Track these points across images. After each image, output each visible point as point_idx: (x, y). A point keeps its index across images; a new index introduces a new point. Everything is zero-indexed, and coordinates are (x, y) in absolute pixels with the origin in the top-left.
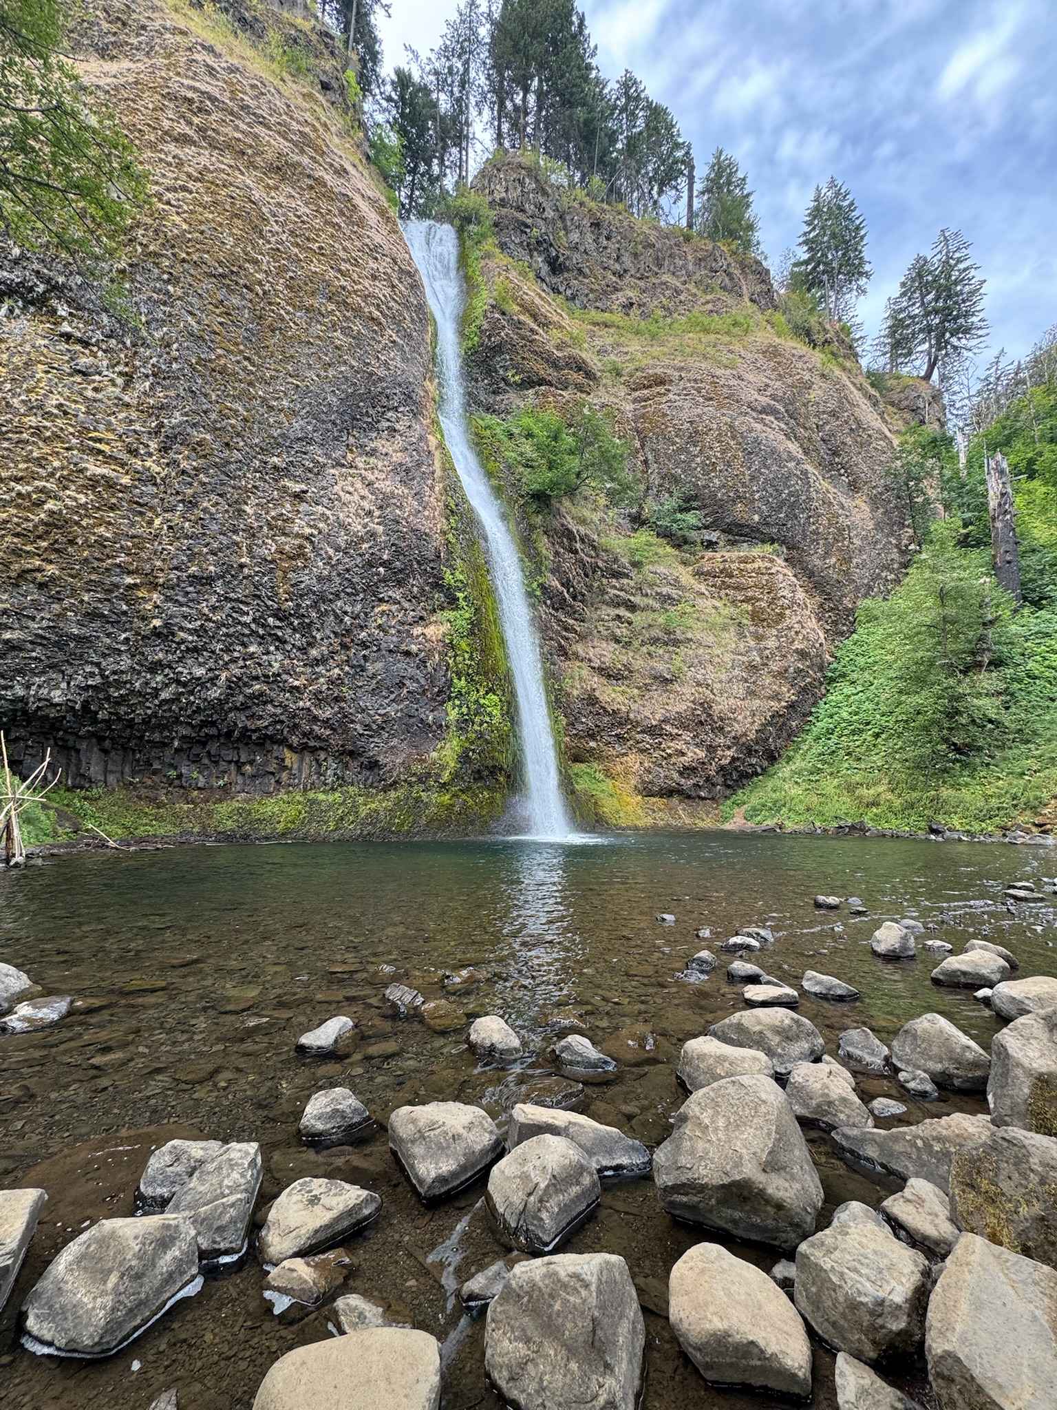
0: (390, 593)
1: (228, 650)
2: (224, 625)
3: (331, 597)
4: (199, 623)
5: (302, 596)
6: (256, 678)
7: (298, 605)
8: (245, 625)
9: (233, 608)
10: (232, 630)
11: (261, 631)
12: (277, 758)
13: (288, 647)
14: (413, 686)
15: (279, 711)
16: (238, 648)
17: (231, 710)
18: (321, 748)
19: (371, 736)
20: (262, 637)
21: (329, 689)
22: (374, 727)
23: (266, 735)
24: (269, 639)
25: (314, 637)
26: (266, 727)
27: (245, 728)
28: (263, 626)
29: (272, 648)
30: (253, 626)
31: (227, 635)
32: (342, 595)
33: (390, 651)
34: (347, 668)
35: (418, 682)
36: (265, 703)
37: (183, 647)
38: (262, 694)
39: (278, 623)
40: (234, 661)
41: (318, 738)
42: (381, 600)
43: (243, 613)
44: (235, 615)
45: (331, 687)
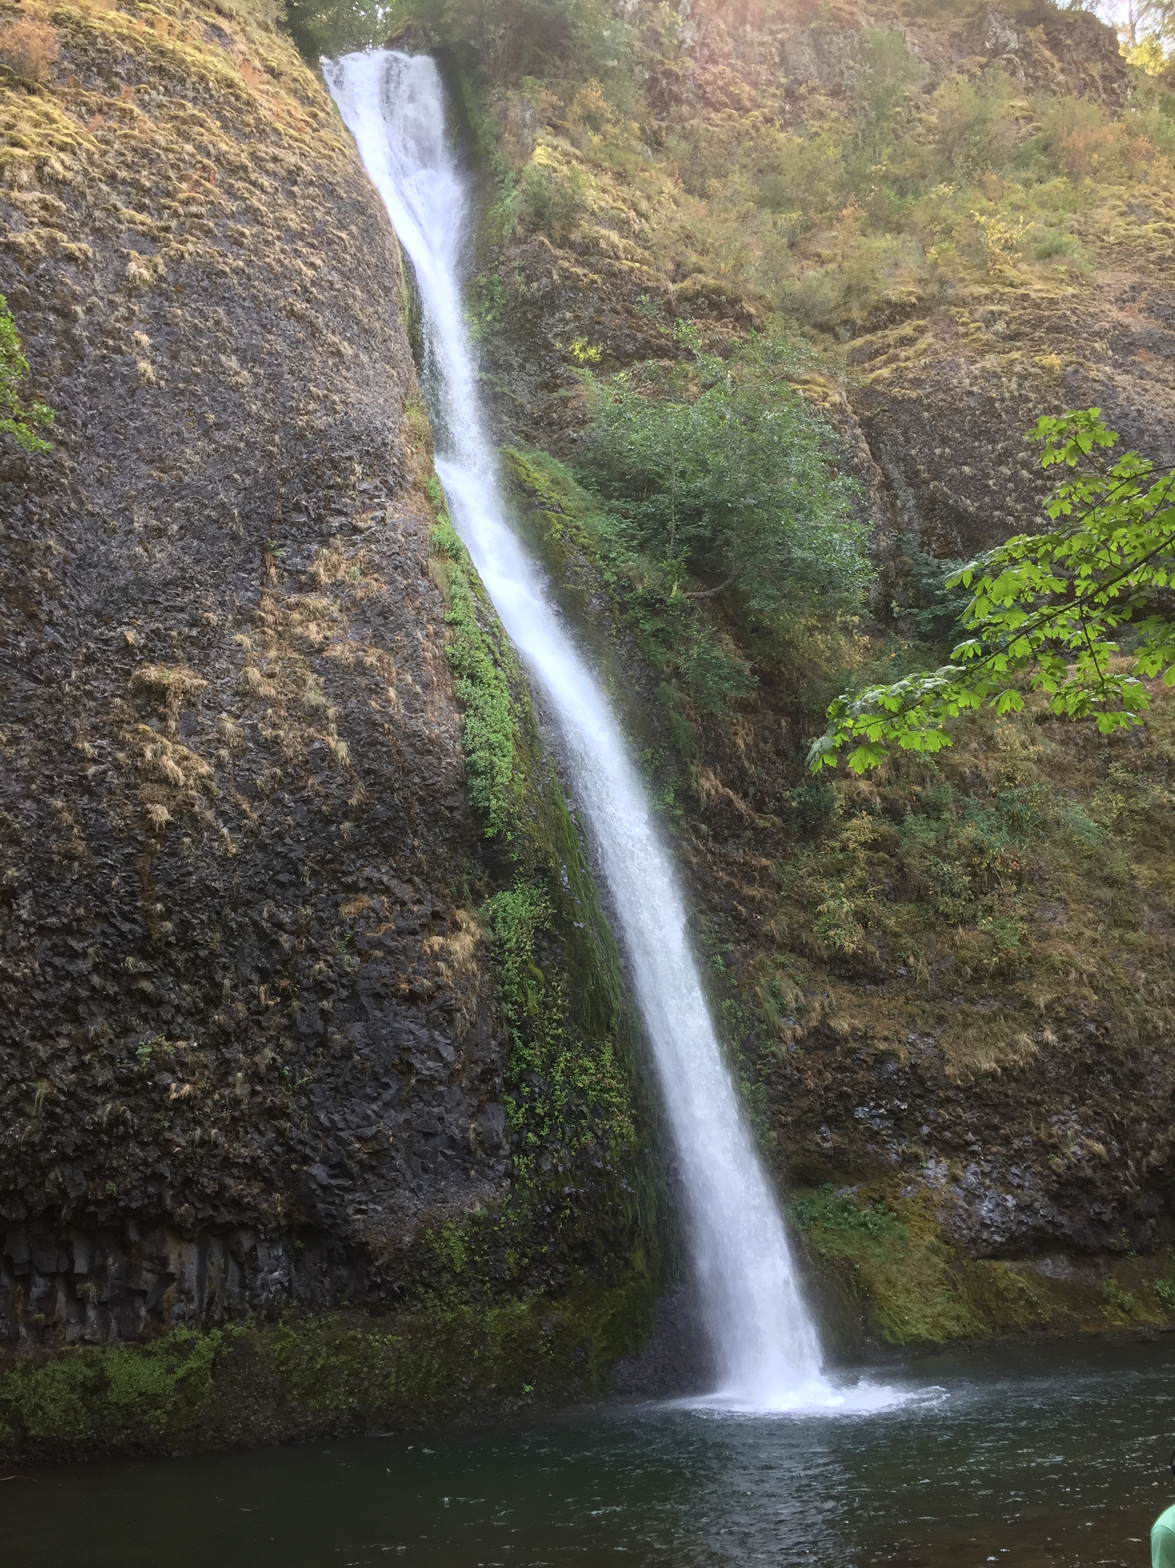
0: (368, 871)
1: (46, 1037)
2: (38, 985)
3: (249, 896)
6: (105, 1088)
8: (82, 979)
9: (54, 948)
10: (54, 992)
11: (111, 988)
12: (151, 1258)
13: (166, 1014)
14: (426, 1066)
15: (153, 1154)
16: (66, 1028)
17: (53, 1162)
18: (244, 1226)
19: (347, 1190)
20: (114, 1000)
21: (254, 1093)
22: (355, 1169)
23: (127, 1210)
24: (128, 1001)
25: (220, 986)
26: (127, 1193)
27: (84, 1200)
28: (116, 976)
30: (96, 980)
31: (46, 1005)
32: (271, 888)
33: (377, 996)
34: (289, 1044)
35: (439, 1057)
36: (124, 1139)
38: (116, 1120)
39: (143, 965)
40: (59, 1056)
41: (237, 1204)
42: (352, 889)
43: (74, 955)
44: (58, 961)
45: (259, 1088)
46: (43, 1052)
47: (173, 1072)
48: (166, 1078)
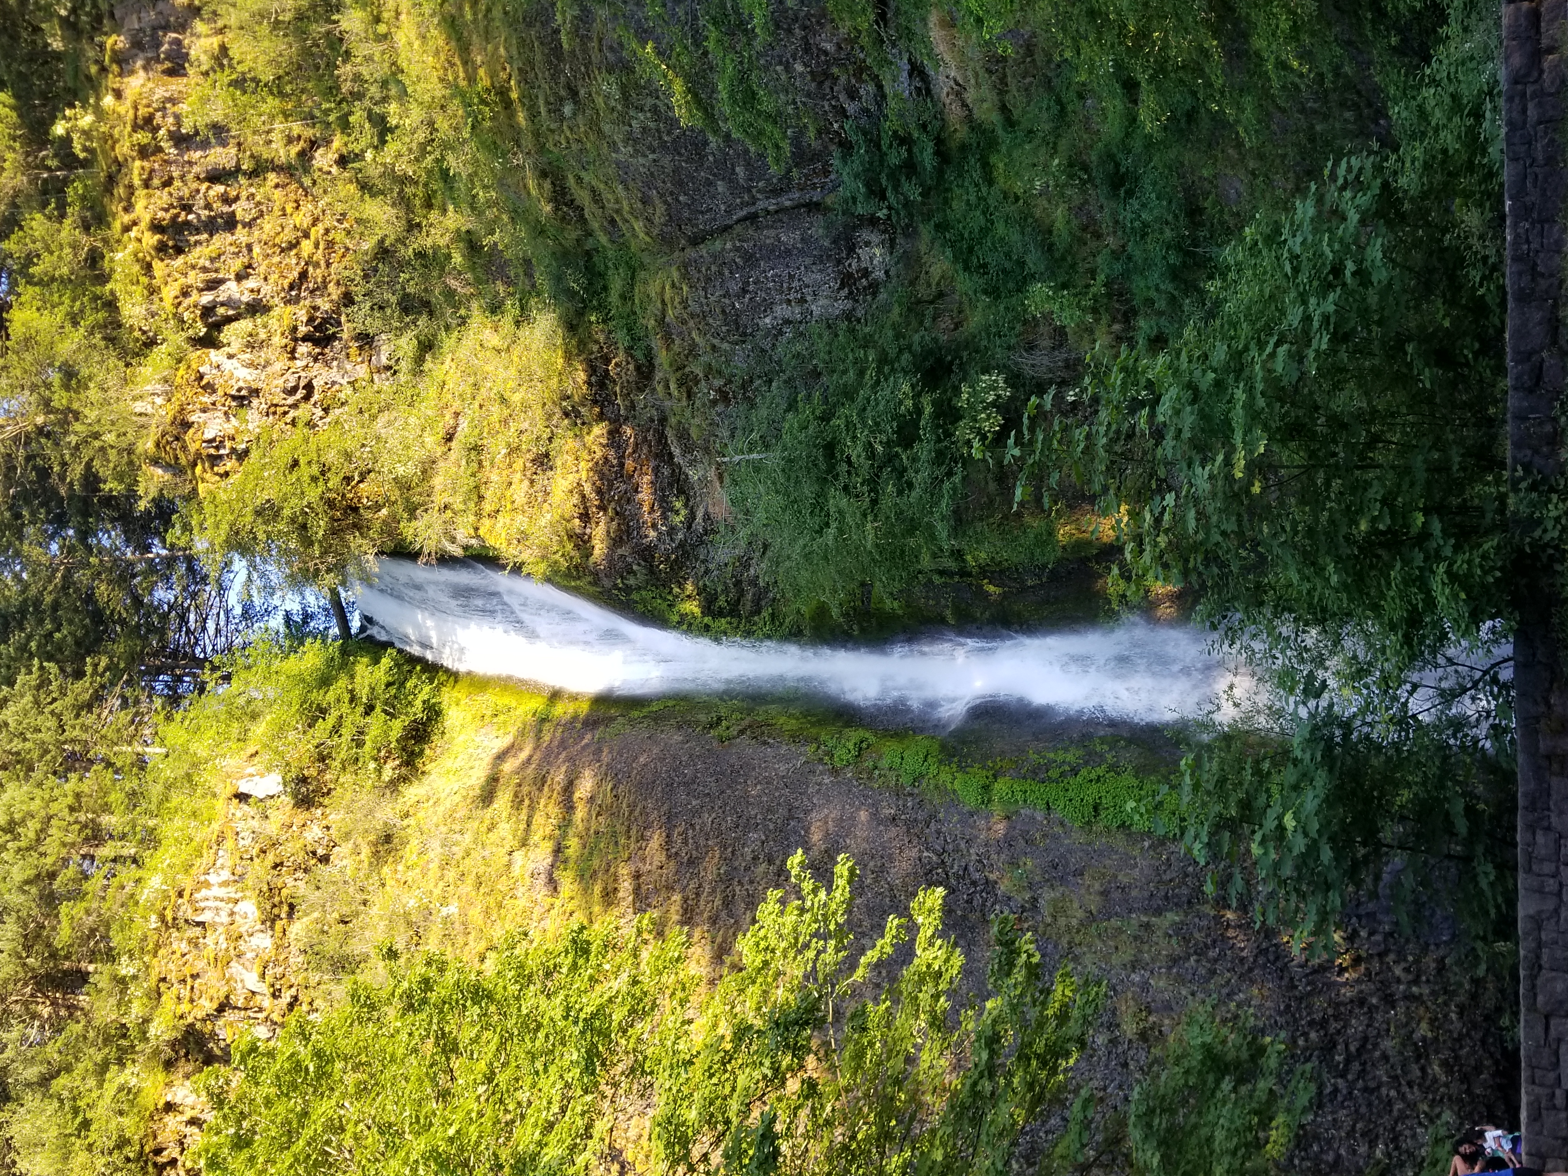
1: (1390, 1103)
2: (1356, 1111)
4: (1360, 1139)
5: (1295, 1021)
6: (1423, 1069)
7: (1311, 1023)
8: (1351, 1087)
9: (1331, 1101)
10: (1361, 1101)
11: (1356, 1066)
13: (1372, 1032)
16: (1384, 1091)
20: (1364, 1065)
24: (1365, 1056)
26: (1492, 1055)
28: (1348, 1065)
29: (1377, 1054)
30: (1350, 1077)
31: (1370, 1105)
33: (1358, 906)
36: (1457, 1058)
37: (1396, 1153)
38: (1444, 1064)
40: (1403, 1097)
43: (1336, 1090)
44: (1340, 1098)
45: (1424, 978)
46: (1398, 1106)
47: (1413, 1032)
48: (1417, 1036)
